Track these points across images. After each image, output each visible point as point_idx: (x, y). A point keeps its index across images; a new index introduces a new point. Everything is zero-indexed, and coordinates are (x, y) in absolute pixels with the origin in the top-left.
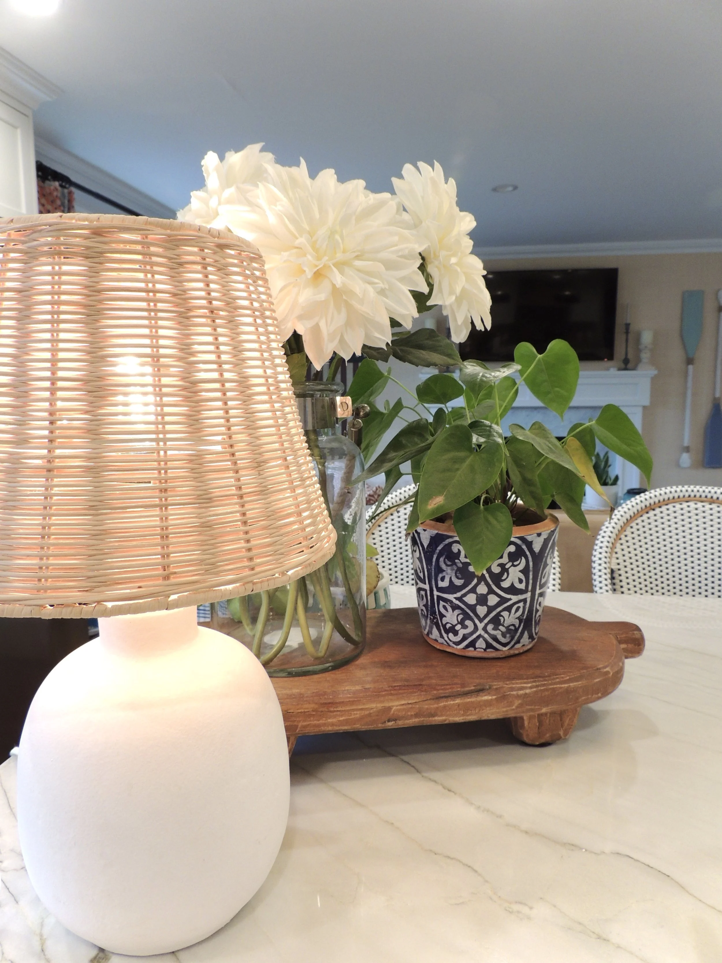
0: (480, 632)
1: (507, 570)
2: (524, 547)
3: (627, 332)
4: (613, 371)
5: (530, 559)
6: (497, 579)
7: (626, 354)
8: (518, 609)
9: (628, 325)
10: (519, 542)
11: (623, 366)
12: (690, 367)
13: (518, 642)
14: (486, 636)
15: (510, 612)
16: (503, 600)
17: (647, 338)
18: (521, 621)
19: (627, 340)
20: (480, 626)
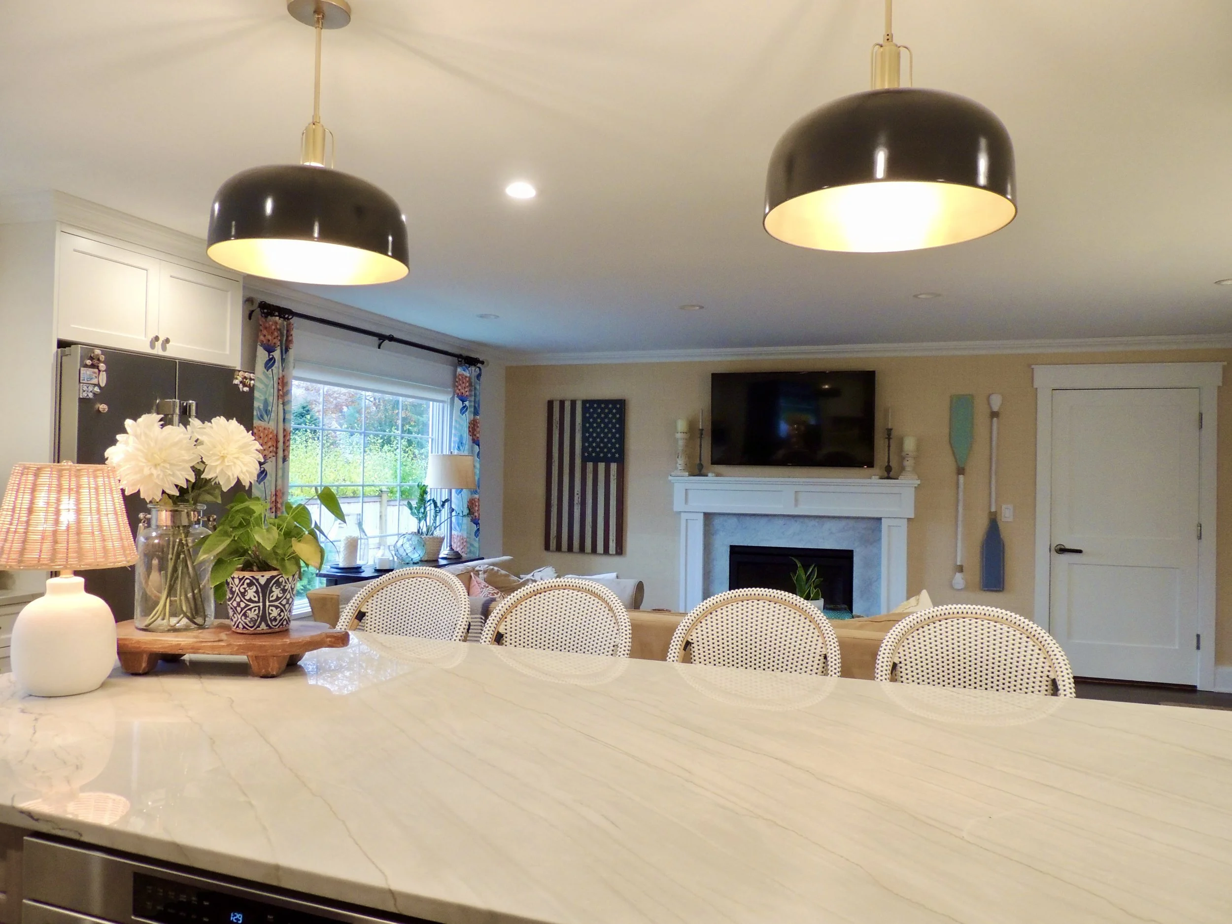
0: (240, 620)
1: (247, 591)
2: (254, 581)
3: (889, 438)
4: (875, 480)
5: (258, 587)
6: (243, 594)
7: (889, 462)
8: (255, 610)
9: (889, 431)
10: (251, 578)
11: (886, 474)
12: (961, 477)
13: (258, 627)
14: (242, 622)
15: (251, 611)
16: (247, 605)
17: (909, 445)
18: (258, 617)
19: (889, 446)
20: (239, 617)
